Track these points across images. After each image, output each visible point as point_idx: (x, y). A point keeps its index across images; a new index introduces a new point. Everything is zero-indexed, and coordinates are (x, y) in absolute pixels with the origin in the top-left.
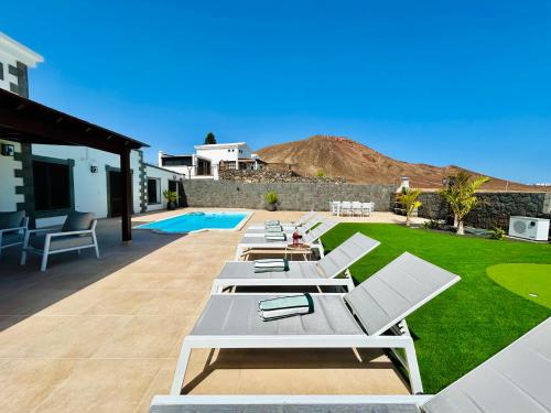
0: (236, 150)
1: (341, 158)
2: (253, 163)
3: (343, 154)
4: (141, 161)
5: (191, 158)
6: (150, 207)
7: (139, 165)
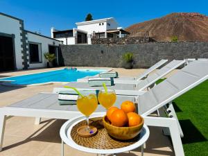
0: (105, 23)
1: (193, 30)
2: (118, 33)
3: (194, 26)
4: (22, 28)
5: (72, 31)
6: (32, 65)
7: (21, 31)
